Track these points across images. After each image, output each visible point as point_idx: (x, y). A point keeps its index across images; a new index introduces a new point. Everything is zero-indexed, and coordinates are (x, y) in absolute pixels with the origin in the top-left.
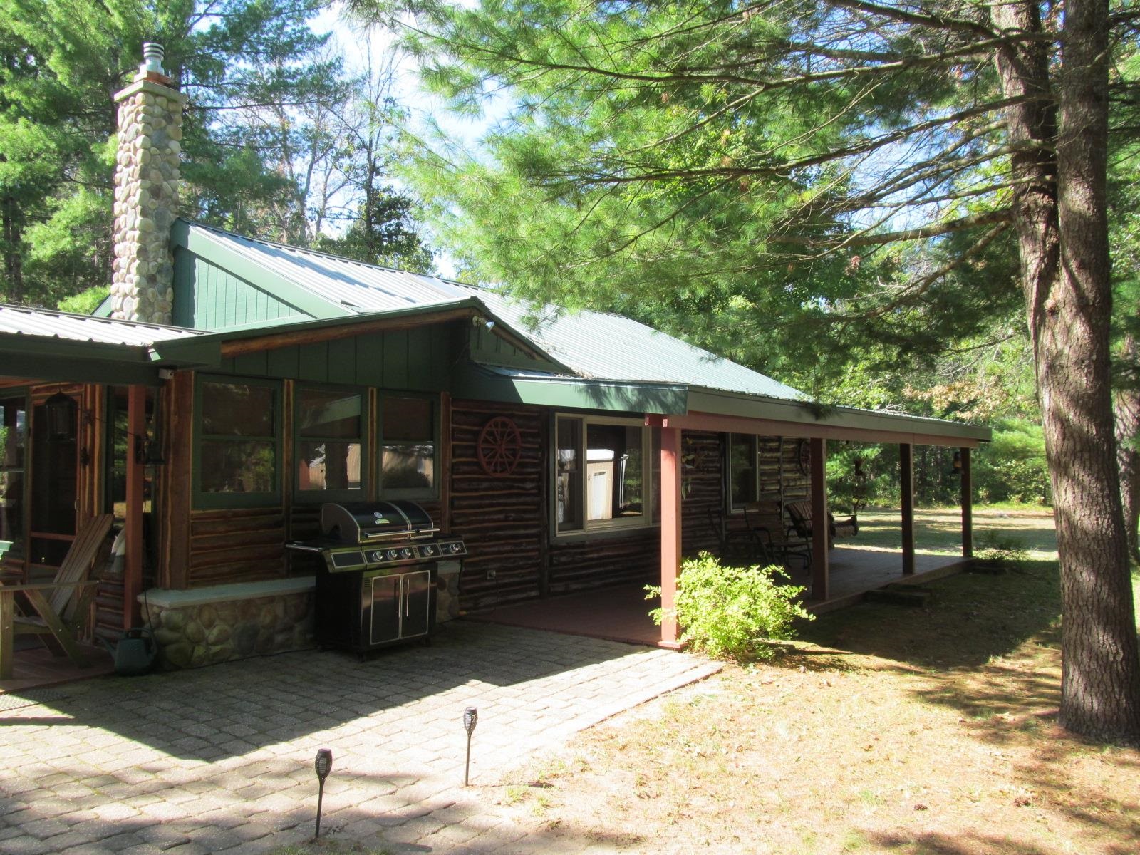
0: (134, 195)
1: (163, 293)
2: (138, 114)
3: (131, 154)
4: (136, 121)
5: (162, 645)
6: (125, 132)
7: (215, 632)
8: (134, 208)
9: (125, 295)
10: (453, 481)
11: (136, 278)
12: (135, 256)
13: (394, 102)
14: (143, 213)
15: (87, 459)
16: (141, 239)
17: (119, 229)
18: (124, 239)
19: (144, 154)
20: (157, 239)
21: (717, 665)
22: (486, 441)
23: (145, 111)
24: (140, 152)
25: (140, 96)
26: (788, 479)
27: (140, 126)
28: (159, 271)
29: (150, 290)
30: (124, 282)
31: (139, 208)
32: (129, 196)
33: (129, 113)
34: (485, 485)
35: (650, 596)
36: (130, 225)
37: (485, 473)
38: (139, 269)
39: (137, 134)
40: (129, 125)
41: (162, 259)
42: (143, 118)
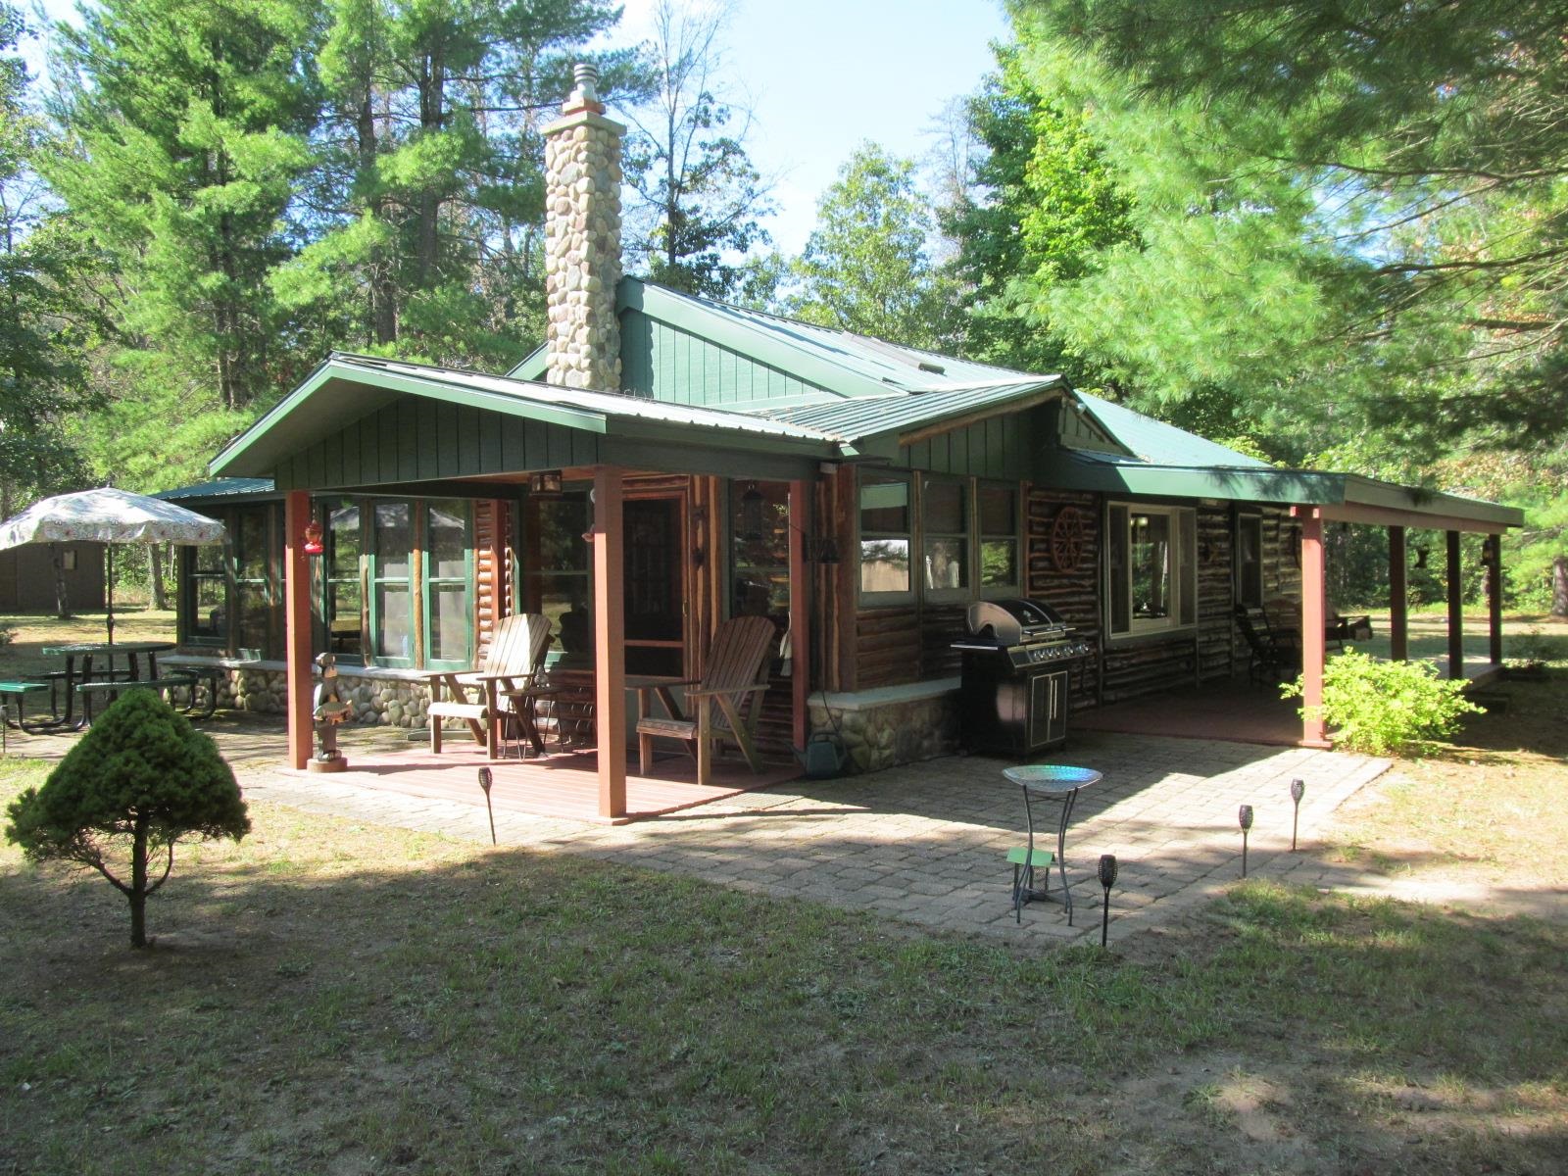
0: (578, 249)
1: (612, 364)
2: (579, 151)
3: (570, 200)
4: (575, 160)
5: (850, 746)
6: (559, 173)
7: (886, 734)
8: (579, 265)
9: (570, 367)
10: (1031, 579)
11: (585, 348)
12: (584, 320)
13: (711, 100)
14: (591, 272)
15: (701, 558)
16: (590, 302)
17: (555, 289)
18: (563, 300)
19: (590, 202)
20: (605, 301)
21: (1388, 762)
22: (1058, 535)
23: (588, 149)
24: (584, 199)
25: (581, 131)
26: (1284, 575)
27: (583, 168)
28: (608, 339)
29: (601, 361)
30: (566, 351)
31: (585, 265)
32: (569, 249)
33: (563, 151)
34: (1056, 582)
35: (1286, 695)
36: (572, 282)
37: (1055, 569)
38: (590, 337)
39: (579, 175)
40: (564, 165)
41: (610, 325)
42: (588, 157)
